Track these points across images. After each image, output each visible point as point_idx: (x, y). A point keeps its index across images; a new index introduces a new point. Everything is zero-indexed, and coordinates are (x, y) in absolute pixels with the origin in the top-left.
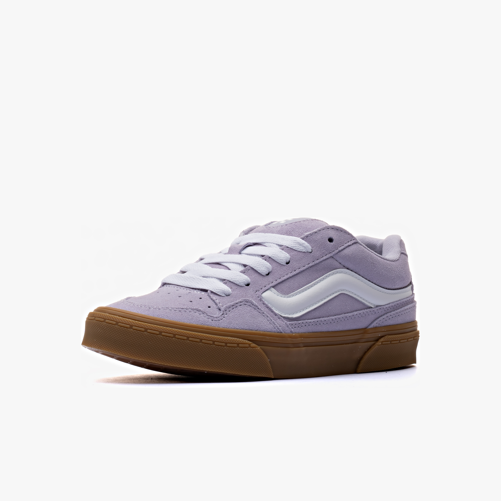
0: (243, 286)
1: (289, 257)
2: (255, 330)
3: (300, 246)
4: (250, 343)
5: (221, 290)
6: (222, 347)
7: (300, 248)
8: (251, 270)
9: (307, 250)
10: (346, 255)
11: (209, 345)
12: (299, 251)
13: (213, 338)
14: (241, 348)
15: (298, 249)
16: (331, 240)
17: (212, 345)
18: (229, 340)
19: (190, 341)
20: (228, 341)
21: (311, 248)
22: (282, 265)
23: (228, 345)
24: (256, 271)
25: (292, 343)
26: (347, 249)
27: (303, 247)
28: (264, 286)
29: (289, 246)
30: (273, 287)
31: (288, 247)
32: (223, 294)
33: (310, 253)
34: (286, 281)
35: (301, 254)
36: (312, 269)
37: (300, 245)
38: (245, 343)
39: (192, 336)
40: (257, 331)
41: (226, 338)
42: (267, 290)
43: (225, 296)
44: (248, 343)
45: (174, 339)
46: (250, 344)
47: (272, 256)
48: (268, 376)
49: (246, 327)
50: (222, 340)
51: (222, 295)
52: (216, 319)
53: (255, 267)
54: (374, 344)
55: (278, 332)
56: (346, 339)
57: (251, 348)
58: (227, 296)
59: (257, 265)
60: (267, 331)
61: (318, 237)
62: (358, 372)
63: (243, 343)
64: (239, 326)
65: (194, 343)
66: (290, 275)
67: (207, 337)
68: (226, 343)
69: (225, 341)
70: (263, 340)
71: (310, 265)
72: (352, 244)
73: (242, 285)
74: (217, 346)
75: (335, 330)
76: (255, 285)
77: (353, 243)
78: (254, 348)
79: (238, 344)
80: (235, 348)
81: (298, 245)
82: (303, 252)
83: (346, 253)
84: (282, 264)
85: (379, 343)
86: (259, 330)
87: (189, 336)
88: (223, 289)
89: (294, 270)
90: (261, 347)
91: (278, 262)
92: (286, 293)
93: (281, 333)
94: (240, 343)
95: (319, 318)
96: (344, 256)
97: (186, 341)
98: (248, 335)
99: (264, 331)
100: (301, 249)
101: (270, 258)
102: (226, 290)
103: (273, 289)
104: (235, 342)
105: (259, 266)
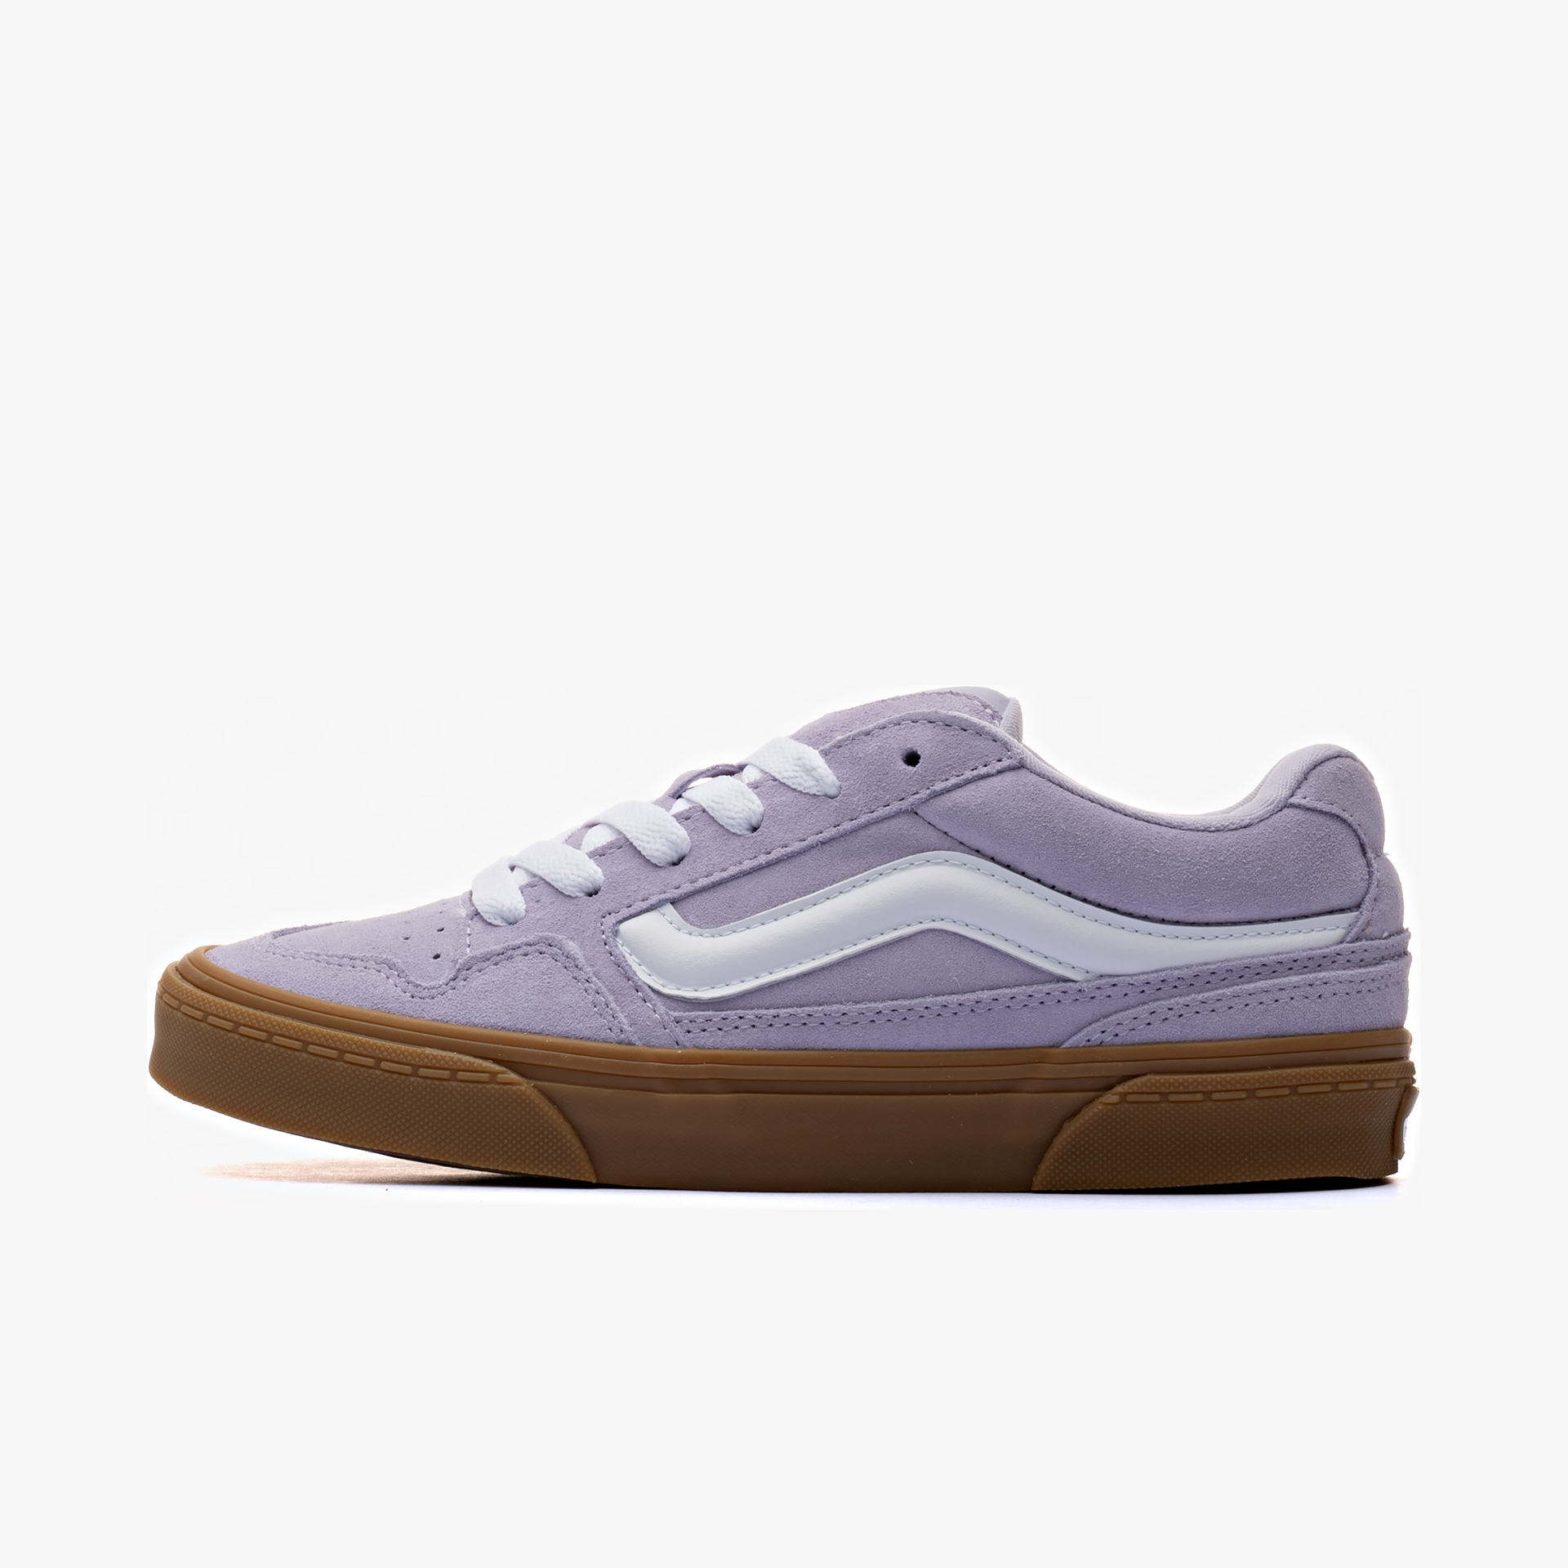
0: (574, 896)
1: (762, 809)
2: (534, 1033)
3: (807, 775)
4: (497, 1068)
5: (492, 907)
6: (403, 1078)
7: (805, 781)
8: (627, 848)
9: (821, 787)
10: (959, 807)
11: (362, 1069)
12: (801, 792)
13: (379, 1048)
14: (463, 1085)
15: (800, 784)
16: (912, 759)
17: (371, 1071)
18: (427, 1056)
19: (310, 1053)
20: (422, 1060)
21: (837, 783)
22: (734, 834)
23: (422, 1071)
24: (638, 853)
25: (667, 1076)
26: (971, 787)
27: (812, 778)
28: (640, 898)
29: (778, 776)
30: (671, 903)
31: (775, 780)
32: (496, 919)
33: (832, 798)
34: (729, 885)
35: (804, 800)
36: (830, 849)
37: (809, 771)
38: (480, 1069)
39: (317, 1042)
40: (540, 1033)
41: (419, 1050)
42: (647, 910)
43: (504, 924)
44: (489, 1069)
45: (267, 1045)
46: (494, 1074)
47: (708, 806)
48: (568, 1176)
49: (506, 1021)
50: (406, 1057)
51: (495, 922)
52: (425, 993)
53: (637, 838)
54: (1092, 1100)
55: (620, 1043)
56: (950, 1078)
57: (497, 1087)
58: (510, 924)
59: (644, 834)
60: (577, 1038)
61: (871, 746)
62: (1032, 1189)
63: (471, 1068)
64: (486, 1019)
65: (322, 1060)
66: (747, 865)
67: (363, 1045)
68: (416, 1067)
69: (414, 1058)
70: (546, 1064)
71: (826, 835)
72: (995, 771)
73: (572, 892)
74: (387, 1075)
75: (900, 1047)
76: (614, 894)
77: (999, 768)
78: (506, 1087)
79: (454, 1071)
80: (443, 1082)
81: (803, 774)
82: (811, 795)
83: (957, 801)
84: (733, 831)
85: (1111, 1097)
86: (547, 1033)
87: (310, 1040)
88: (499, 905)
89: (763, 851)
90: (539, 1083)
91: (721, 823)
92: (712, 922)
93: (630, 1044)
94: (463, 1067)
95: (820, 1005)
96: (952, 810)
97: (297, 1054)
98: (500, 1046)
99: (567, 1037)
100: (807, 784)
101: (704, 811)
102: (505, 909)
103: (669, 908)
104: (446, 1066)
105: (648, 836)
